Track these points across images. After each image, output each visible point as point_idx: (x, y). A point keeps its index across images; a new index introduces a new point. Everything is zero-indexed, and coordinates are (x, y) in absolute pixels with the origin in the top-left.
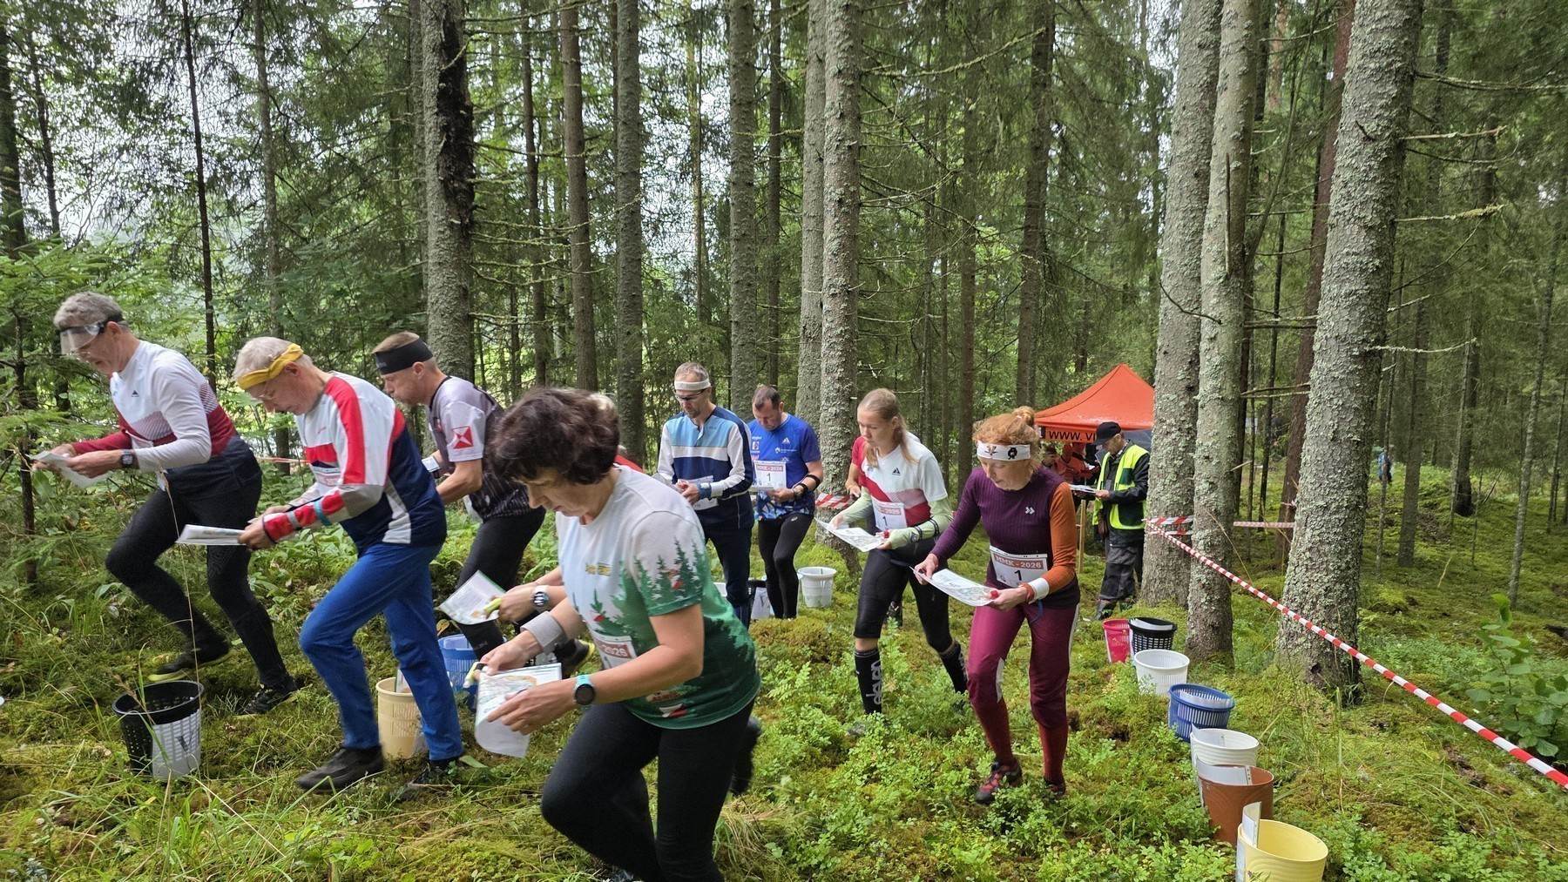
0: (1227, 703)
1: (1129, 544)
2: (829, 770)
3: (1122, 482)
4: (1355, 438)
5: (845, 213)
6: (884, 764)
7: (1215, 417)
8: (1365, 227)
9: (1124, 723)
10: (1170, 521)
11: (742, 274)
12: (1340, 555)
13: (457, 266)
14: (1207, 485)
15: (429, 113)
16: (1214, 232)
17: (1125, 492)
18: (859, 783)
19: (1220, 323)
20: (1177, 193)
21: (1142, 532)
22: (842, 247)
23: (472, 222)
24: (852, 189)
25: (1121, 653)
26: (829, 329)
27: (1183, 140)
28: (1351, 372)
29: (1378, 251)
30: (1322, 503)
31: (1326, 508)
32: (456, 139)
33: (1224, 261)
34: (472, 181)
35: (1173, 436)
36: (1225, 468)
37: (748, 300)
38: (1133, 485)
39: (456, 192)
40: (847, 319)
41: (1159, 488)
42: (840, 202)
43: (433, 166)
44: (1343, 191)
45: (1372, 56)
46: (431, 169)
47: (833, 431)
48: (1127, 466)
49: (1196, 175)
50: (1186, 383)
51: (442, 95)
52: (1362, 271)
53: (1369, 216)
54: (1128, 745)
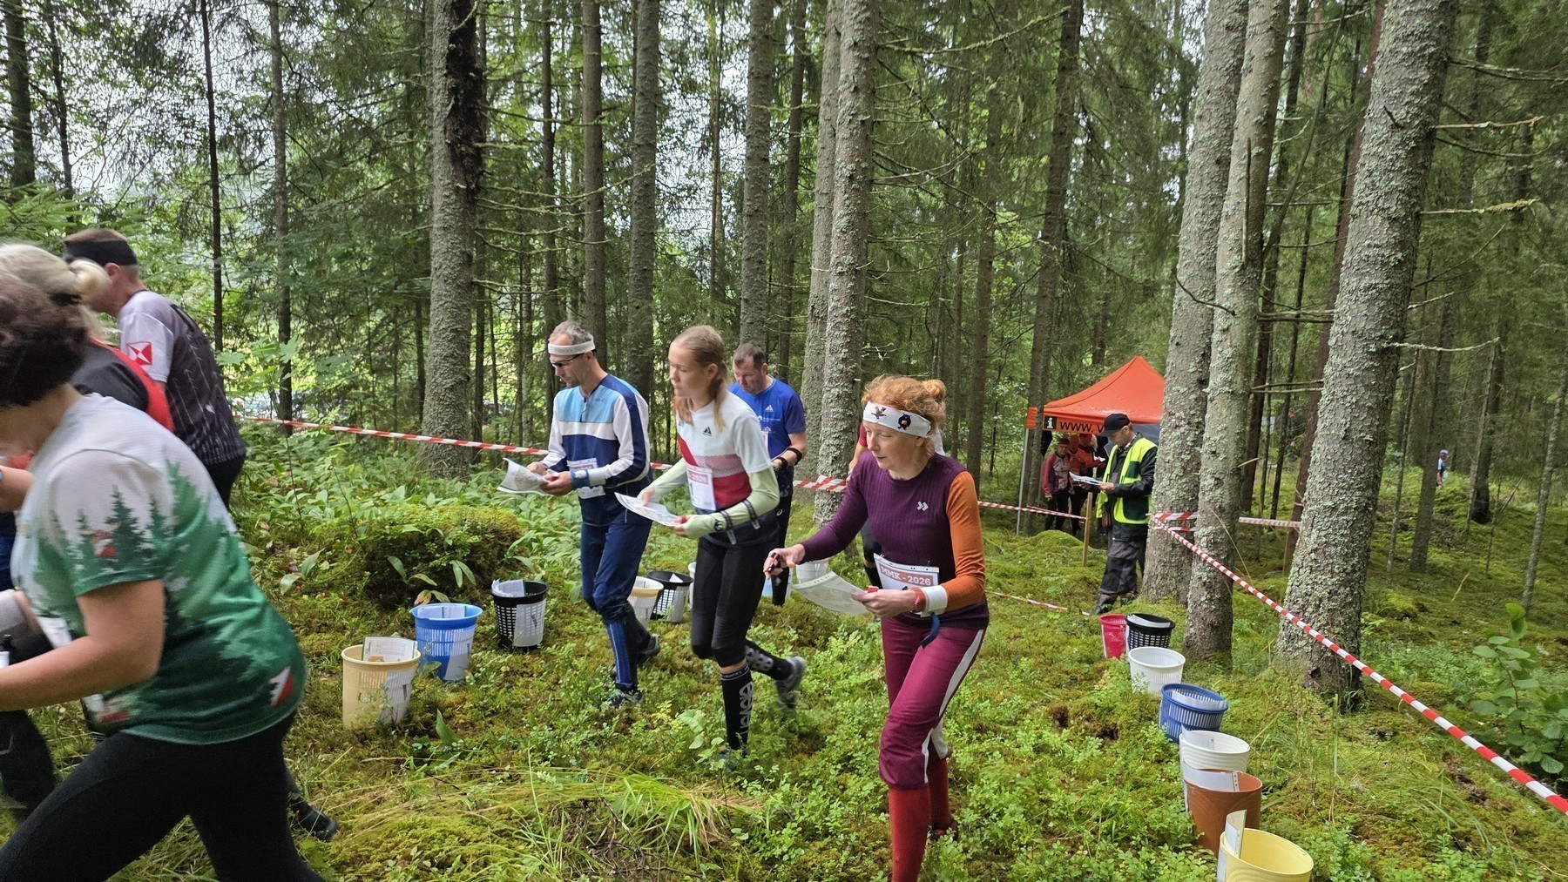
0: (1221, 705)
1: (1131, 539)
2: (805, 757)
3: (1128, 475)
4: (1368, 437)
5: (855, 189)
6: (860, 753)
7: (1224, 411)
8: (1389, 218)
9: (1113, 721)
10: (1175, 516)
11: (752, 251)
12: (1346, 557)
13: (462, 231)
14: (1212, 481)
15: (438, 74)
16: (1232, 220)
17: (1131, 486)
18: (832, 772)
19: (1233, 314)
20: (1197, 180)
21: (1146, 527)
22: (851, 225)
23: (478, 188)
24: (863, 165)
25: (1117, 649)
26: (835, 308)
27: (1206, 125)
28: (1367, 369)
29: (1401, 244)
30: (1330, 503)
31: (1334, 509)
32: (466, 101)
33: (1240, 250)
34: (480, 145)
35: (1182, 429)
36: (1232, 464)
37: (758, 278)
38: (1139, 479)
39: (462, 156)
40: (854, 298)
41: (1165, 482)
42: (851, 178)
43: (441, 129)
44: (1368, 181)
45: (1405, 39)
46: (438, 131)
47: (835, 413)
48: (1135, 459)
49: (1218, 162)
50: (1197, 376)
51: (451, 57)
52: (1384, 264)
53: (1394, 207)
54: (1116, 744)
